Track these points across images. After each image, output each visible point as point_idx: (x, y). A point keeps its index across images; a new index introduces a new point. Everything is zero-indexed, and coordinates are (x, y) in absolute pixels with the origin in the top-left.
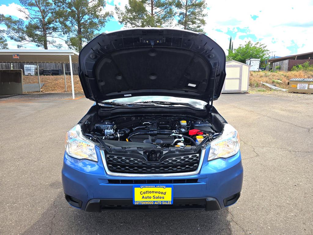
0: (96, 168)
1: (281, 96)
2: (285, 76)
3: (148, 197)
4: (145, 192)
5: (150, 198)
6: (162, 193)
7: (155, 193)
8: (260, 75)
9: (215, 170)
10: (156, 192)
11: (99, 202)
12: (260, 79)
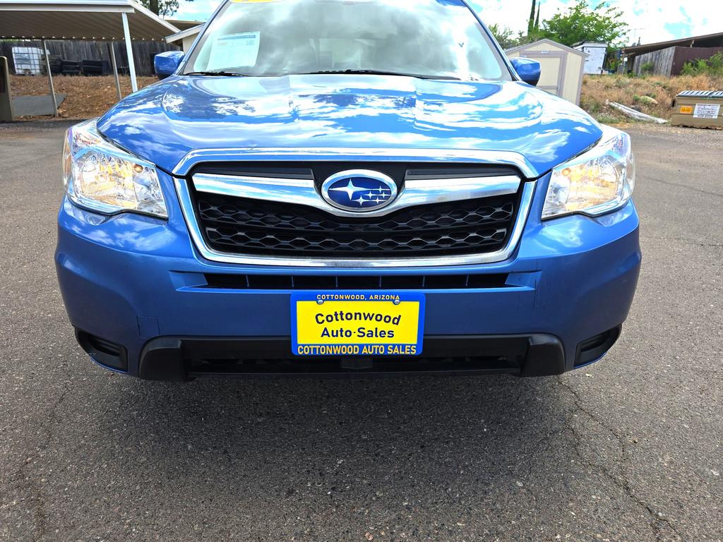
0: (164, 238)
1: (656, 133)
2: (664, 88)
3: (342, 331)
4: (333, 314)
5: (348, 334)
6: (387, 319)
7: (366, 319)
8: (605, 84)
9: (554, 250)
10: (368, 317)
11: (179, 346)
12: (605, 93)
